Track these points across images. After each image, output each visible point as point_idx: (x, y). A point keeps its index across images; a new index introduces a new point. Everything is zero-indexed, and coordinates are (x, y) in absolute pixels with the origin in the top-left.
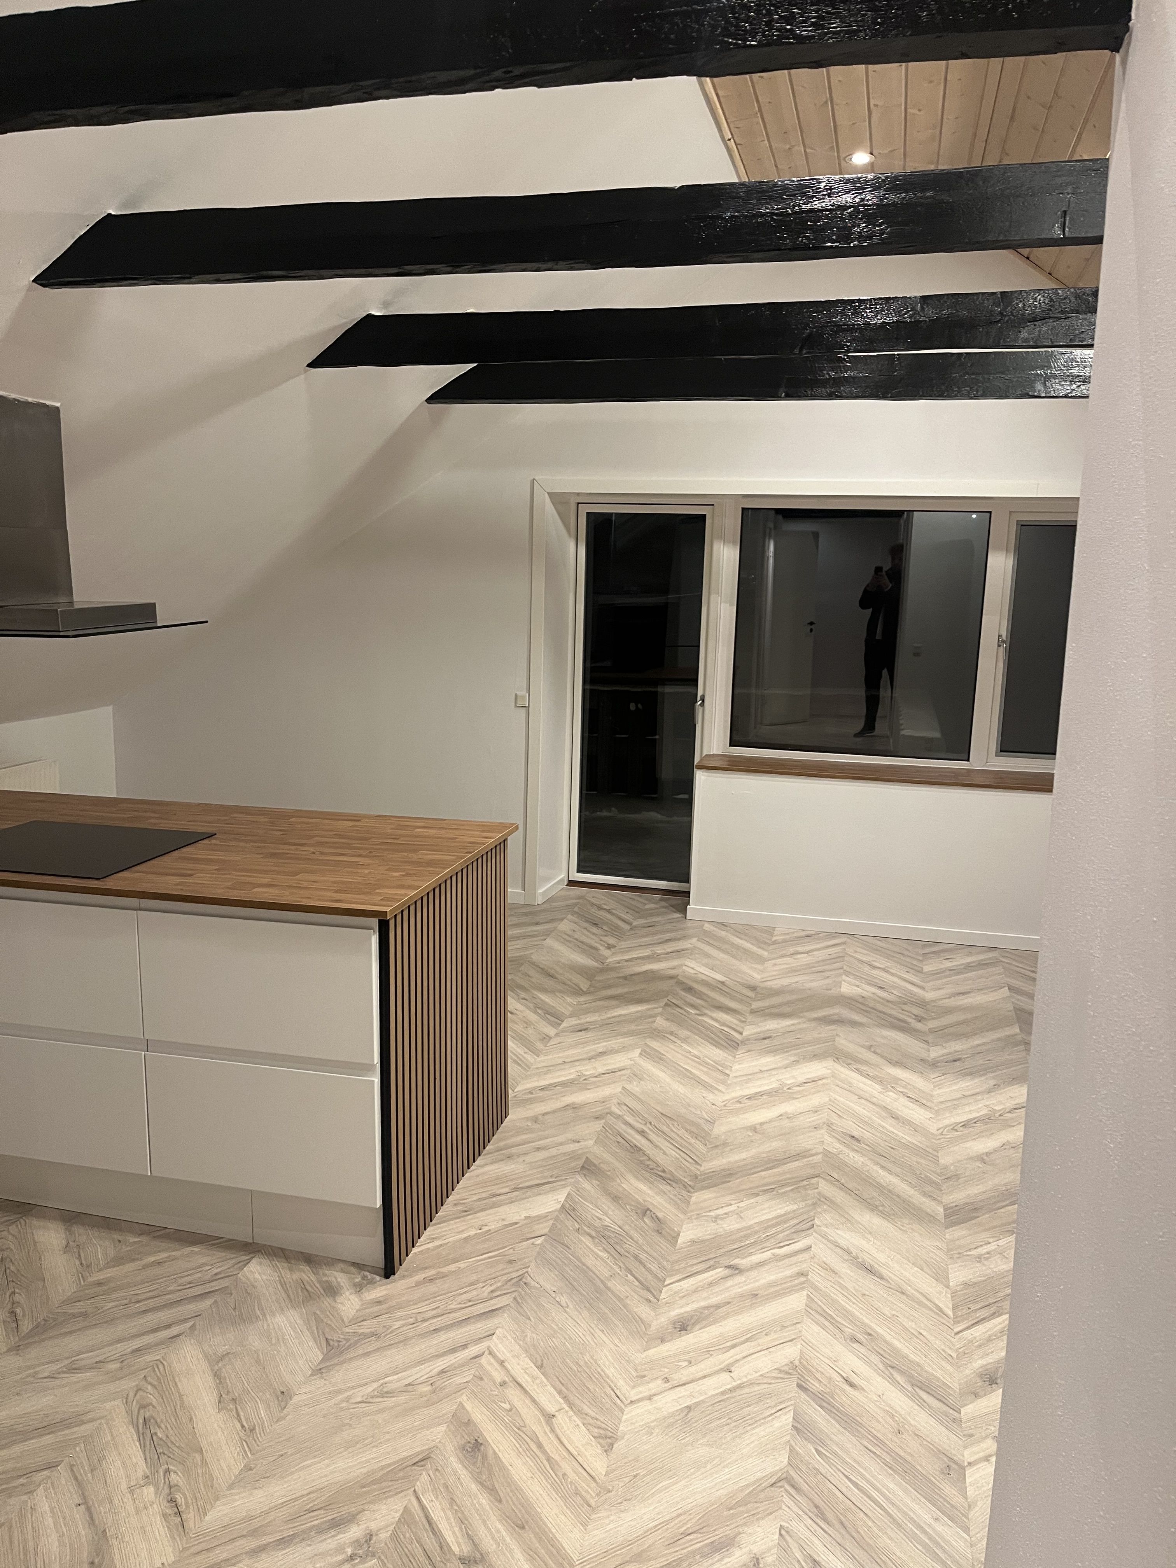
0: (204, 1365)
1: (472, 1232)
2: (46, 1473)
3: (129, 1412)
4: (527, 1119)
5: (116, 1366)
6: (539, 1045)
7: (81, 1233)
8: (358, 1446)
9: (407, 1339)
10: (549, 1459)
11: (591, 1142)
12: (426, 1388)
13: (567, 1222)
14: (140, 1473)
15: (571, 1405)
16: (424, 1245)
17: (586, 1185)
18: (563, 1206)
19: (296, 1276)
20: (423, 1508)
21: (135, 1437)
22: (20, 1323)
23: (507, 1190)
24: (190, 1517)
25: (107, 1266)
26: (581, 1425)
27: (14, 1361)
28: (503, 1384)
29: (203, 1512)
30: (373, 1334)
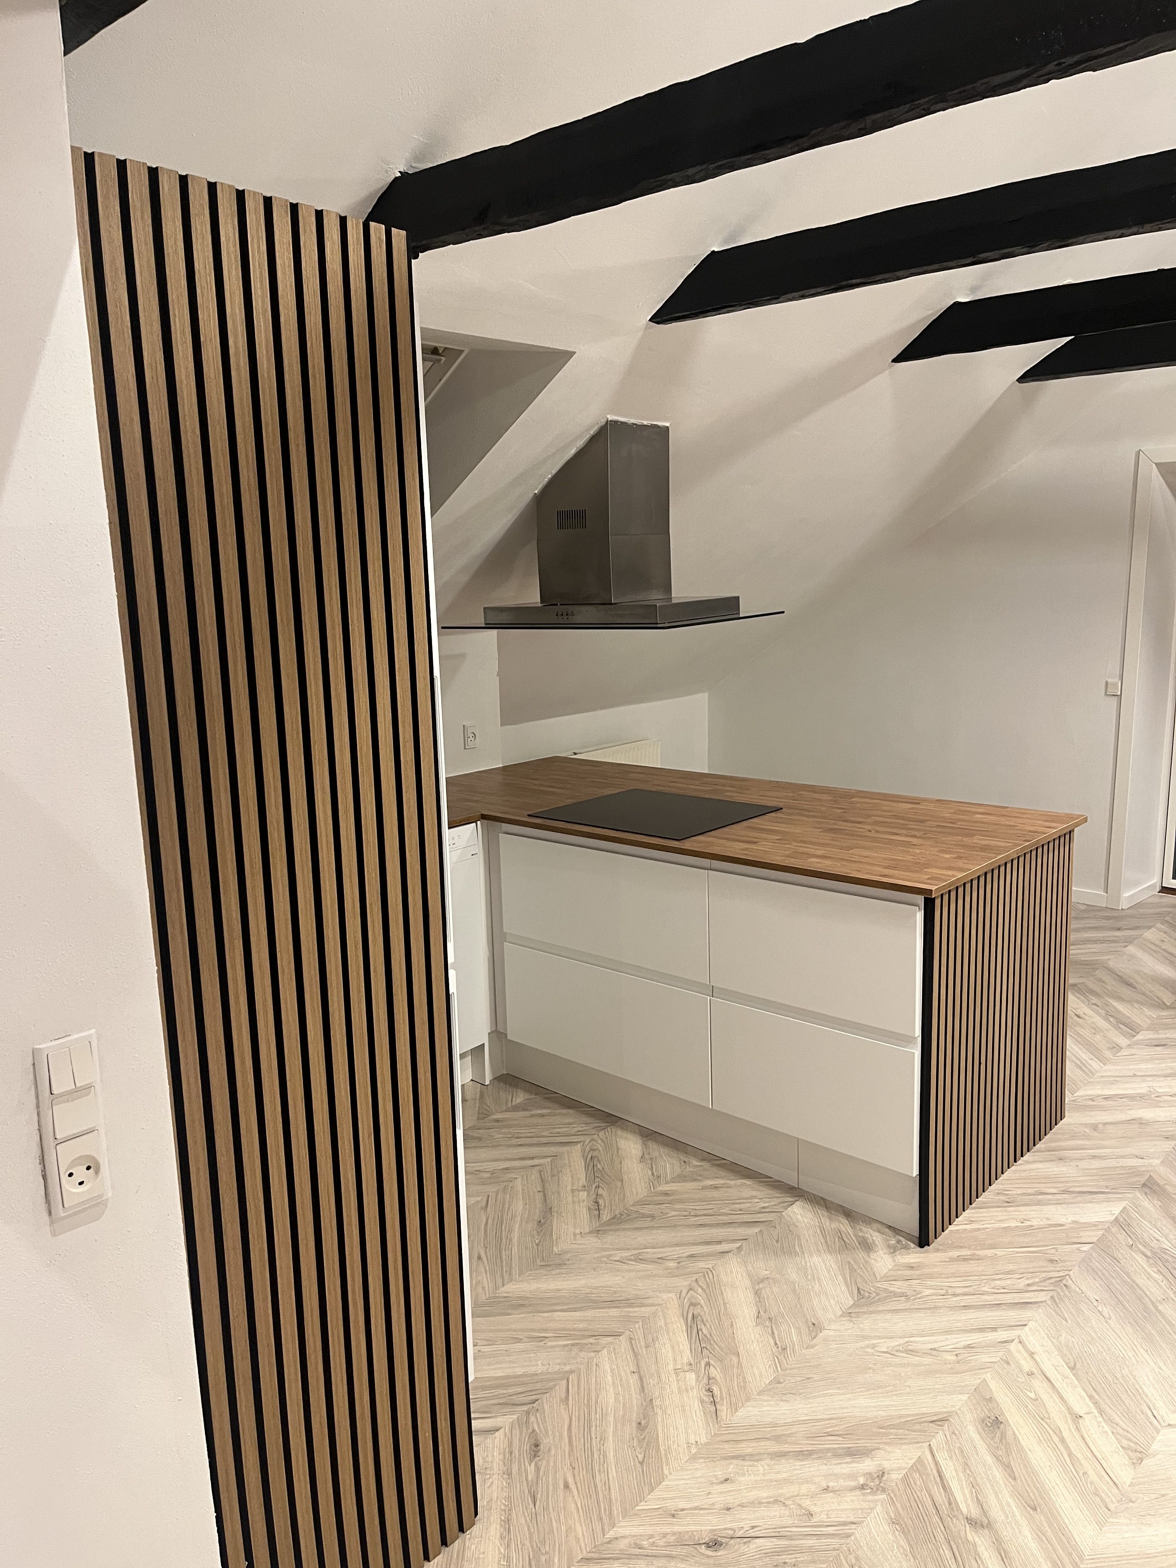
0: (748, 1283)
1: (1013, 1224)
2: (609, 1339)
3: (682, 1306)
4: (1086, 1125)
5: (672, 1264)
6: (1108, 1054)
7: (656, 1150)
8: (880, 1390)
9: (935, 1308)
10: (1070, 1454)
11: (1157, 1162)
12: (951, 1357)
13: (1119, 1236)
14: (685, 1361)
15: (1101, 1412)
16: (960, 1225)
17: (1147, 1204)
18: (1116, 1219)
19: (835, 1225)
20: (936, 1463)
21: (684, 1328)
22: (601, 1212)
23: (1054, 1191)
24: (723, 1409)
25: (674, 1180)
26: (1110, 1433)
27: (592, 1242)
28: (1031, 1374)
29: (734, 1408)
30: (903, 1295)
